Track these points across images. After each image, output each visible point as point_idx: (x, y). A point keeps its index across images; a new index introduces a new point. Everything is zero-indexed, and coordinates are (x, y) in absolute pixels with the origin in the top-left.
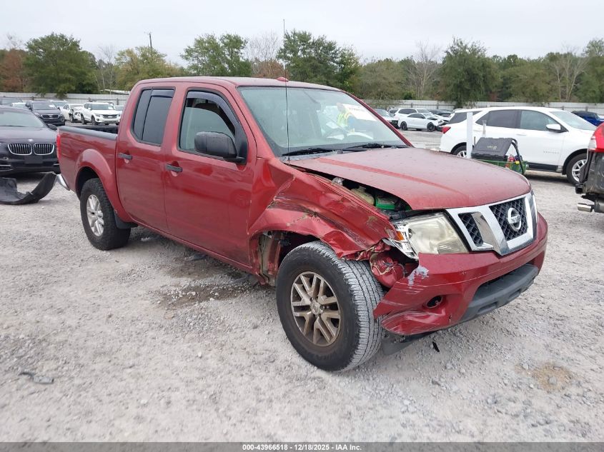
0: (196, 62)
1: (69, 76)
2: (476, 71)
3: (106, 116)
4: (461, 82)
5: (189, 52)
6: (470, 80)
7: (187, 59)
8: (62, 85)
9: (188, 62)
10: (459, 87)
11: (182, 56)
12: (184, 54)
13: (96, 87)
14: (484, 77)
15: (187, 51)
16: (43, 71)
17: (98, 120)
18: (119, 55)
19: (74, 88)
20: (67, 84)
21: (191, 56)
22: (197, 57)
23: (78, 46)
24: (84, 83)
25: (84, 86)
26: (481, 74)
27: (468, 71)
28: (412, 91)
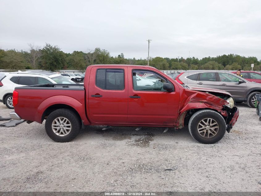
2: (58, 57)
4: (52, 62)
6: (56, 61)
10: (52, 64)
14: (61, 60)
26: (60, 59)
27: (55, 57)
28: (29, 65)
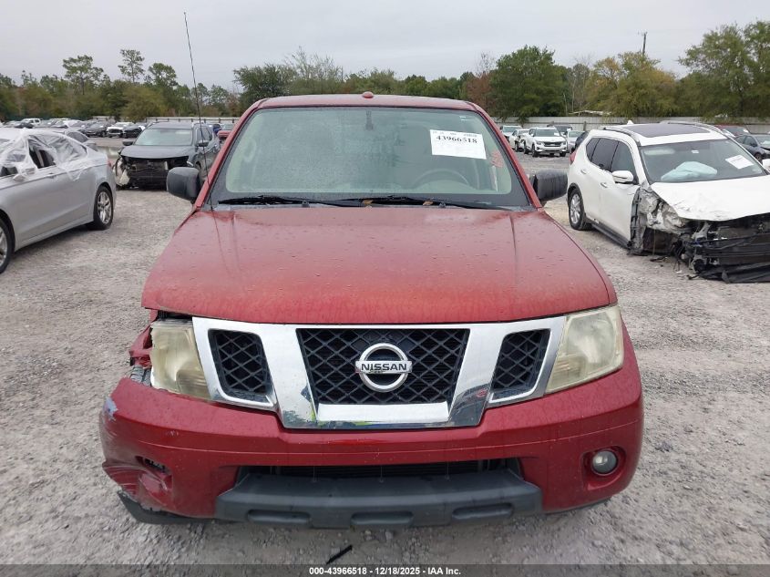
0: (701, 68)
1: (534, 96)
3: (547, 144)
5: (693, 54)
7: (688, 64)
8: (525, 108)
9: (689, 68)
11: (681, 61)
12: (685, 56)
13: (563, 108)
15: (690, 53)
16: (508, 91)
17: (538, 148)
18: (595, 66)
19: (537, 110)
20: (531, 106)
21: (696, 59)
22: (704, 60)
23: (551, 59)
24: (549, 103)
25: (549, 107)
